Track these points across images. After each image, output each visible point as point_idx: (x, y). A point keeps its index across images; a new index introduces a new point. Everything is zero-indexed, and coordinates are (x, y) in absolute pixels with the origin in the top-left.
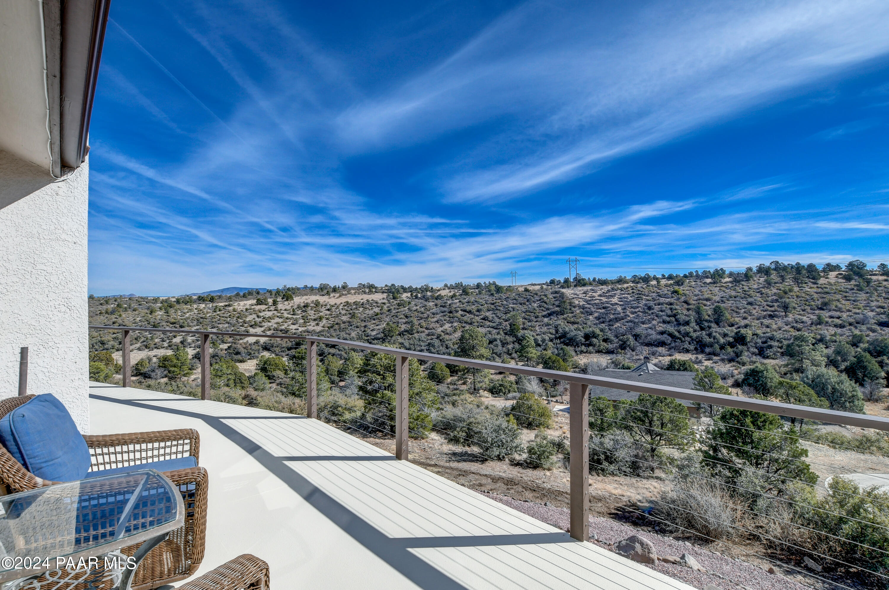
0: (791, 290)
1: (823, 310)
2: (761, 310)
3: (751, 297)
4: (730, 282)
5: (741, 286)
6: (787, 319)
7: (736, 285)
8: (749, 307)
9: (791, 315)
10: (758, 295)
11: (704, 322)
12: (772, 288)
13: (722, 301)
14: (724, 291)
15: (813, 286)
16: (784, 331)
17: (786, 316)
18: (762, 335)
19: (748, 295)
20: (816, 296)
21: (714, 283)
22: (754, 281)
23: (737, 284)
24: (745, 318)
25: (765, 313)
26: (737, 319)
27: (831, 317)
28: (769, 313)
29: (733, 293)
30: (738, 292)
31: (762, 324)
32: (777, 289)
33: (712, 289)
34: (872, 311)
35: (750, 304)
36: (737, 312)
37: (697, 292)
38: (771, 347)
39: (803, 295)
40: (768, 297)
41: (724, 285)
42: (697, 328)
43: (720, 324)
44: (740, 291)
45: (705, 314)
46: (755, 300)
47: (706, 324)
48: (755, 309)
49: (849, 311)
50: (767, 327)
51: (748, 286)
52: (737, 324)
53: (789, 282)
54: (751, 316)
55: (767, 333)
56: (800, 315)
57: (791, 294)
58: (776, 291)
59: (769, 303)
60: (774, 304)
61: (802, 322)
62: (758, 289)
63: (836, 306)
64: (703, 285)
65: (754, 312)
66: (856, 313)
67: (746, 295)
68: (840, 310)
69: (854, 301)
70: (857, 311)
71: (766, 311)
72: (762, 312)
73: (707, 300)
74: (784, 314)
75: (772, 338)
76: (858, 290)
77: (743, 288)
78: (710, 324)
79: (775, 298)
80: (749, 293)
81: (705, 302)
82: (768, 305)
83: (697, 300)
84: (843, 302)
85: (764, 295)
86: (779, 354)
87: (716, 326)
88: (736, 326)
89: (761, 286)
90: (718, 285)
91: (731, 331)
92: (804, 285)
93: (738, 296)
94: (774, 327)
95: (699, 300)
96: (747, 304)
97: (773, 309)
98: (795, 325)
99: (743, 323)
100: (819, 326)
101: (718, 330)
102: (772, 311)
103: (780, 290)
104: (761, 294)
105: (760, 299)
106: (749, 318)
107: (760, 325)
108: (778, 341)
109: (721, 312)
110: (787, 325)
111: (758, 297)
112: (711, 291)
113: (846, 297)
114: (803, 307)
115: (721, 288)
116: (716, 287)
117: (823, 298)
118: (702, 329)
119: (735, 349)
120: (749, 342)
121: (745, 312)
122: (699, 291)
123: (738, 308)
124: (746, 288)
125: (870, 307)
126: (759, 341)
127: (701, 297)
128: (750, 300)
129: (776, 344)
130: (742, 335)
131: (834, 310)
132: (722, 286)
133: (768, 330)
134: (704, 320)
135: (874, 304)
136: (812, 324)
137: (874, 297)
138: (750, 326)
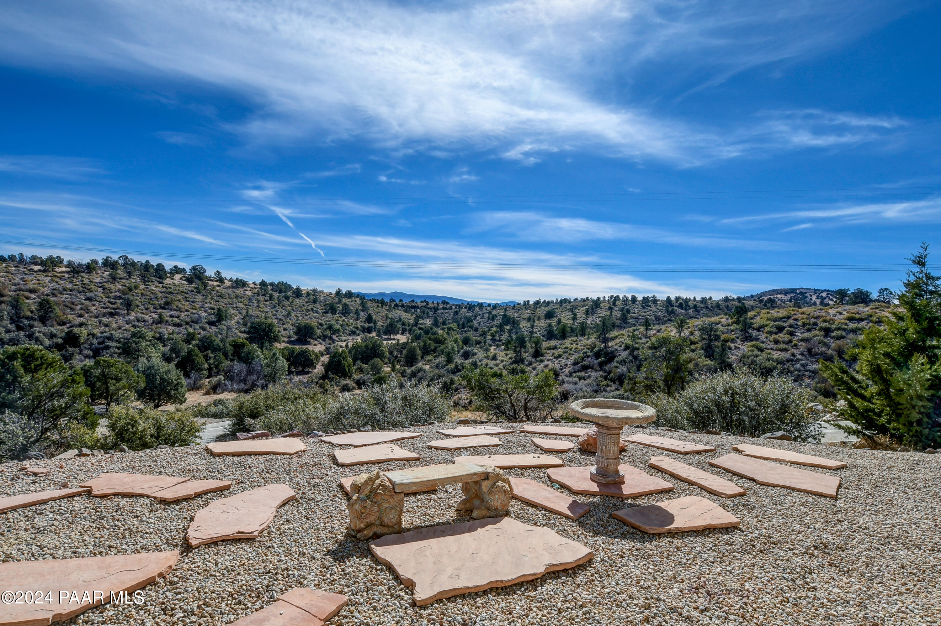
0: (136, 288)
1: (165, 309)
2: (101, 307)
3: (91, 291)
4: (67, 272)
5: (80, 278)
6: (129, 317)
7: (74, 277)
8: (88, 303)
9: (133, 314)
10: (100, 290)
11: (23, 320)
12: (117, 284)
13: (53, 294)
14: (57, 282)
15: (158, 285)
16: (124, 330)
17: (128, 314)
18: (99, 335)
19: (88, 289)
20: (160, 295)
21: (44, 271)
22: (97, 274)
23: (76, 276)
24: (81, 316)
25: (105, 311)
26: (70, 317)
27: (171, 316)
28: (110, 310)
29: (69, 286)
30: (76, 285)
31: (100, 323)
32: (122, 285)
33: (40, 279)
34: (205, 312)
35: (89, 299)
36: (71, 308)
37: (17, 280)
38: (108, 347)
39: (148, 293)
40: (111, 293)
41: (59, 275)
42: (12, 327)
43: (47, 322)
44: (78, 283)
45: (26, 309)
46: (95, 295)
47: (26, 322)
48: (94, 305)
49: (187, 311)
50: (106, 326)
51: (89, 279)
52: (70, 322)
53: (136, 279)
54: (88, 313)
55: (105, 332)
56: (143, 313)
57: (136, 291)
58: (121, 287)
59: (112, 300)
60: (117, 301)
61: (144, 321)
62: (101, 283)
63: (177, 306)
64: (27, 272)
65: (93, 309)
66: (192, 313)
67: (85, 289)
68: (180, 310)
69: (192, 302)
70: (194, 311)
71: (107, 308)
72: (102, 310)
73: (32, 291)
74: (126, 312)
75: (110, 338)
76: (197, 292)
77: (82, 281)
78: (32, 322)
79: (118, 294)
80: (88, 287)
81: (28, 294)
82: (109, 302)
83: (15, 291)
84: (184, 302)
85: (107, 291)
86: (116, 355)
87: (40, 325)
88: (68, 325)
89: (105, 280)
90: (49, 274)
91: (60, 331)
92: (150, 284)
93: (74, 290)
94: (114, 325)
95: (19, 291)
96: (85, 300)
97: (114, 306)
98: (136, 323)
99: (78, 321)
100: (159, 325)
101: (43, 329)
102: (114, 309)
103: (125, 286)
104: (104, 289)
105: (102, 295)
106: (86, 315)
107: (98, 324)
108: (117, 341)
109: (50, 307)
110: (128, 324)
111: (99, 293)
112: (38, 280)
113: (186, 298)
114: (146, 306)
115: (54, 278)
116: (46, 276)
117: (166, 297)
118: (19, 328)
119: (64, 352)
120: (83, 343)
121: (81, 309)
122: (21, 279)
123: (73, 303)
124: (86, 281)
125: (205, 308)
126: (95, 341)
127: (23, 287)
128: (89, 295)
129: (114, 344)
130: (75, 334)
131: (175, 310)
132: (55, 276)
133: (107, 329)
134: (23, 317)
135: (207, 305)
136: (153, 323)
137: (208, 300)
138: (86, 325)
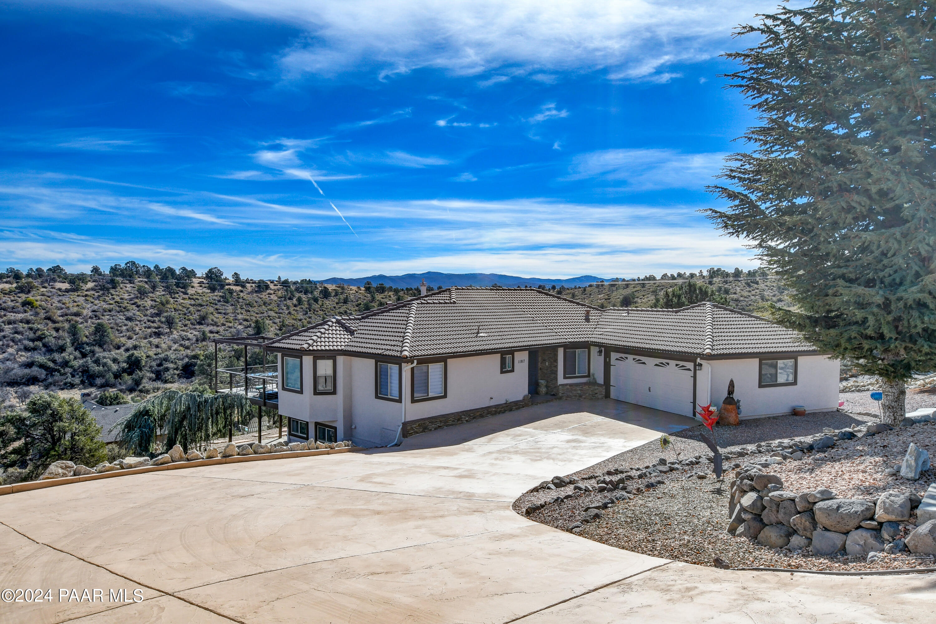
0: (166, 302)
1: (202, 324)
2: (145, 327)
3: (128, 310)
4: (93, 289)
6: (173, 336)
8: (130, 323)
9: (175, 332)
10: (134, 307)
11: (83, 346)
13: (96, 316)
14: (92, 303)
16: (175, 350)
17: (171, 333)
18: (155, 357)
19: (124, 308)
20: (192, 309)
24: (130, 338)
25: (149, 330)
26: (123, 340)
27: (211, 332)
28: (154, 330)
29: (105, 305)
30: (110, 304)
31: (151, 344)
32: (152, 300)
34: (240, 324)
35: (129, 319)
36: (118, 330)
38: (167, 369)
39: (180, 308)
40: (147, 310)
42: (77, 354)
43: (106, 347)
45: (81, 334)
46: (134, 315)
47: (88, 348)
48: (137, 325)
49: (223, 325)
50: (157, 346)
52: (124, 345)
54: (135, 334)
55: (158, 354)
56: (184, 330)
57: (168, 306)
58: (152, 303)
59: (150, 318)
60: (155, 318)
61: (189, 339)
63: (212, 320)
65: (137, 329)
66: (230, 327)
67: (121, 308)
68: (215, 324)
69: (224, 314)
70: (230, 325)
71: (149, 327)
72: (146, 329)
73: (77, 314)
74: (168, 330)
75: (166, 359)
76: (224, 302)
78: (92, 348)
79: (153, 311)
80: (124, 305)
81: (76, 318)
82: (149, 321)
83: (63, 316)
84: (216, 315)
85: (141, 309)
87: (101, 349)
88: (124, 348)
91: (121, 355)
92: (176, 295)
93: (112, 309)
94: (164, 346)
95: (66, 315)
96: (126, 320)
97: (155, 325)
98: (183, 342)
99: (130, 343)
100: (204, 343)
101: (106, 354)
102: (156, 328)
105: (139, 313)
106: (135, 337)
107: (149, 345)
108: (172, 362)
109: (105, 331)
110: (175, 343)
111: (136, 311)
113: (217, 309)
114: (184, 322)
117: (198, 311)
118: (84, 355)
119: (133, 376)
120: (143, 366)
121: (127, 330)
123: (117, 325)
125: (238, 320)
126: (154, 364)
127: (67, 311)
128: (129, 314)
129: (171, 366)
130: (136, 358)
131: (212, 324)
133: (159, 350)
134: (83, 343)
135: (240, 317)
136: (197, 340)
137: (239, 311)
138: (140, 347)
